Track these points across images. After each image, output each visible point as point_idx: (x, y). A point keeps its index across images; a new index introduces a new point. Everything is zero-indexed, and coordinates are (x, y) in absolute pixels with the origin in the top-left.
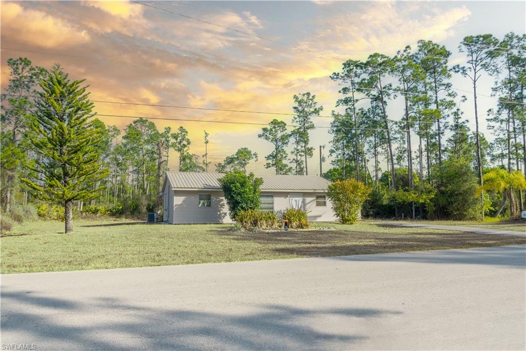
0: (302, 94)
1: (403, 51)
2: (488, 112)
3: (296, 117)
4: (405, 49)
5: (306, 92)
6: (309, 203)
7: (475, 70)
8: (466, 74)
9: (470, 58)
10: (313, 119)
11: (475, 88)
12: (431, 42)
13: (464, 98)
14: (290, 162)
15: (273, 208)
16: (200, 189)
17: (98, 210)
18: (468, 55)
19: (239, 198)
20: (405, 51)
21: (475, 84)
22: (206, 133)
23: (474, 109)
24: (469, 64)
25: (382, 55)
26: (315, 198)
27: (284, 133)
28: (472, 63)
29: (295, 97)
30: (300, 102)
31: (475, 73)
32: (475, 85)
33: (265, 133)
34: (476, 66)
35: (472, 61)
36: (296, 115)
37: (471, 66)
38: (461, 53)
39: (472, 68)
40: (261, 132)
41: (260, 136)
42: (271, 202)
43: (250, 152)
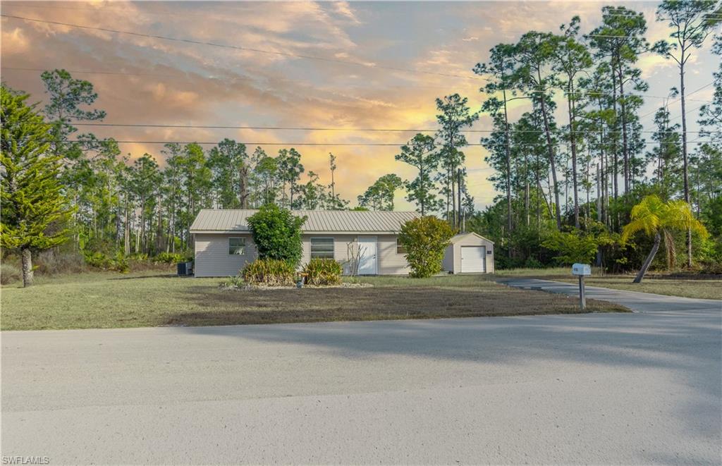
0: (448, 96)
1: (569, 26)
2: (701, 110)
3: (442, 129)
4: (571, 22)
5: (453, 94)
6: (386, 249)
7: (683, 47)
8: (669, 54)
9: (675, 29)
10: (464, 131)
11: (682, 74)
12: (623, 8)
13: (674, 91)
14: (440, 193)
15: (332, 256)
16: (227, 232)
17: (172, 258)
18: (671, 25)
19: (265, 243)
20: (571, 25)
21: (682, 68)
22: (332, 156)
23: (681, 106)
24: (674, 38)
25: (541, 34)
26: (395, 242)
27: (433, 152)
28: (678, 37)
29: (439, 102)
30: (445, 109)
31: (683, 51)
32: (682, 71)
33: (405, 155)
34: (684, 41)
35: (678, 32)
36: (441, 127)
37: (675, 40)
38: (660, 22)
39: (679, 44)
40: (400, 152)
41: (398, 158)
42: (331, 248)
43: (400, 179)
